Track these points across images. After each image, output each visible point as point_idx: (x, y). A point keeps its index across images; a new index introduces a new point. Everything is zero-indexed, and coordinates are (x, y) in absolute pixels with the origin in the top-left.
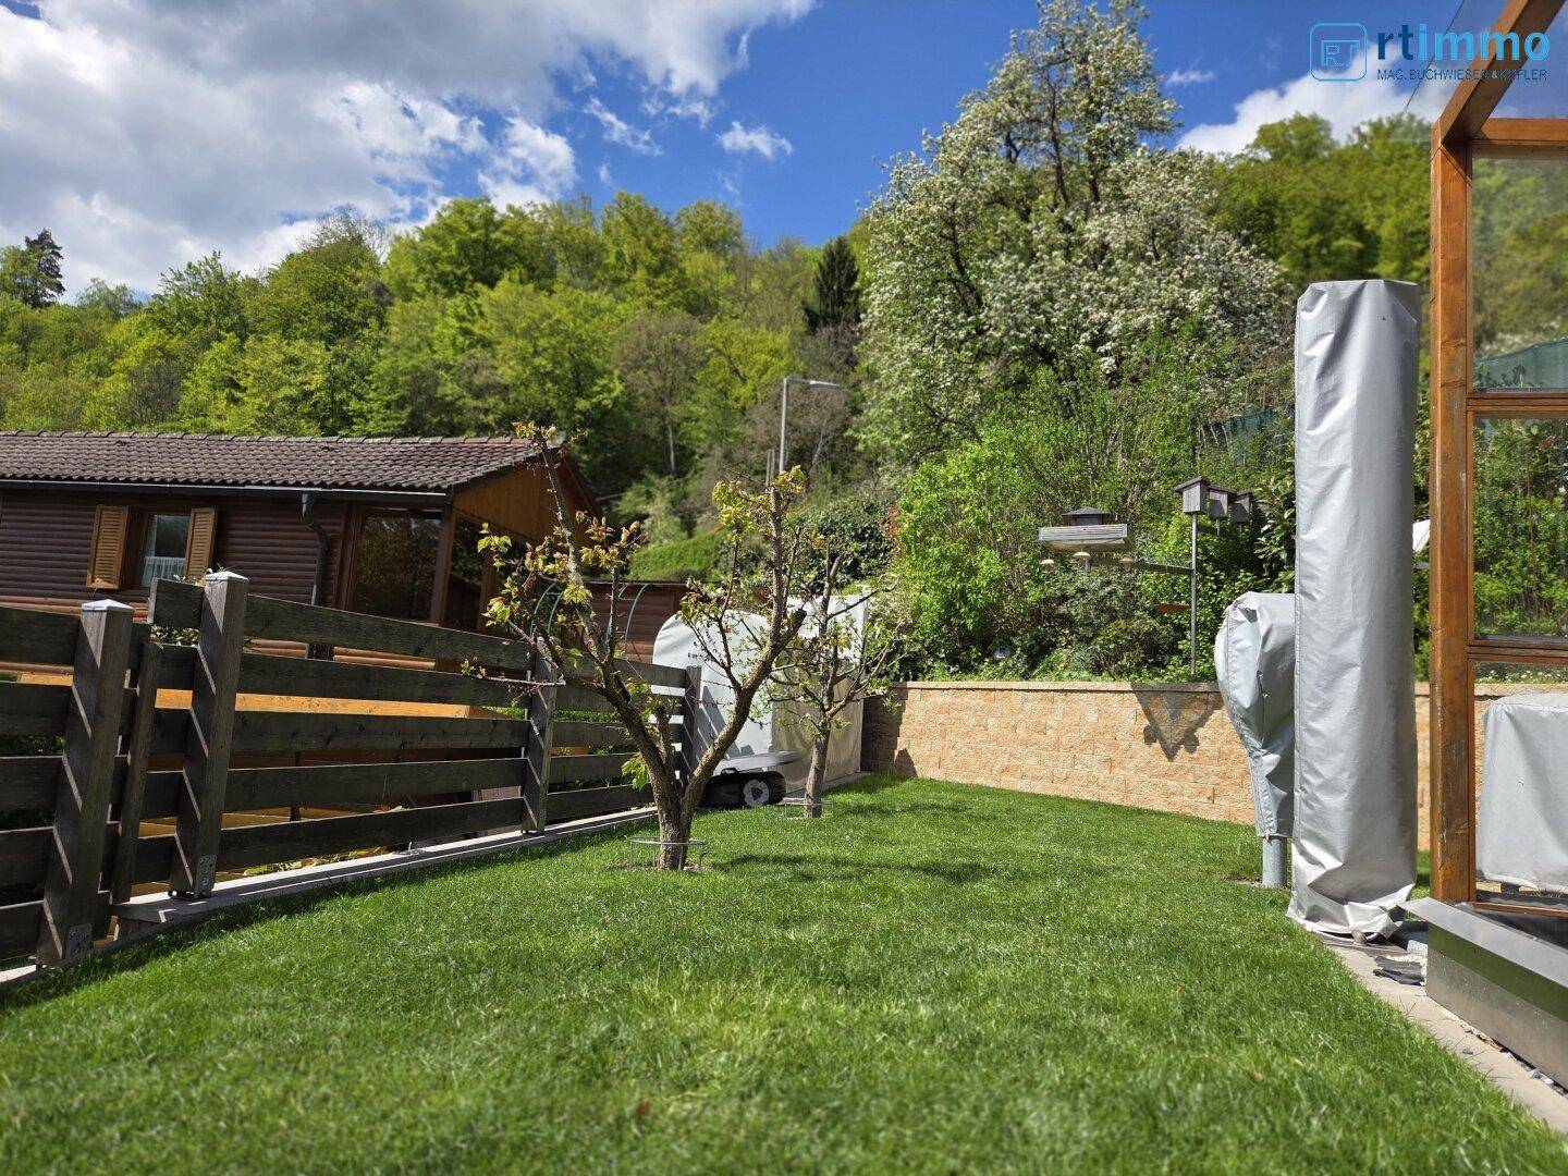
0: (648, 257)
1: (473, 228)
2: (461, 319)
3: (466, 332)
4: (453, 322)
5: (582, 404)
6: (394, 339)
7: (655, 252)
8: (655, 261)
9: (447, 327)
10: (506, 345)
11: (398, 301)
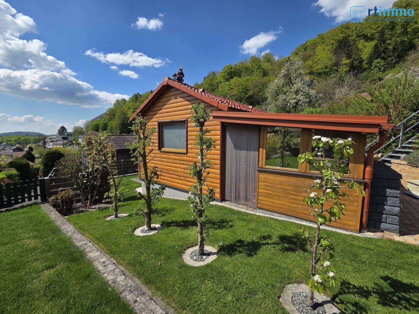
0: (256, 67)
1: (229, 70)
2: (229, 86)
3: (229, 88)
4: (227, 86)
5: (246, 96)
6: (220, 90)
7: (257, 66)
8: (257, 67)
9: (227, 88)
10: (235, 89)
11: (220, 84)
